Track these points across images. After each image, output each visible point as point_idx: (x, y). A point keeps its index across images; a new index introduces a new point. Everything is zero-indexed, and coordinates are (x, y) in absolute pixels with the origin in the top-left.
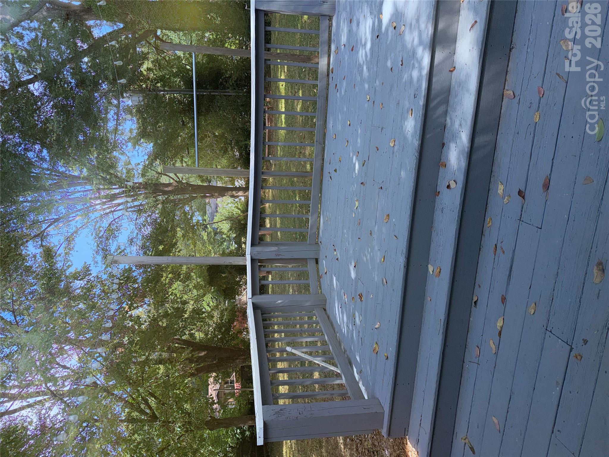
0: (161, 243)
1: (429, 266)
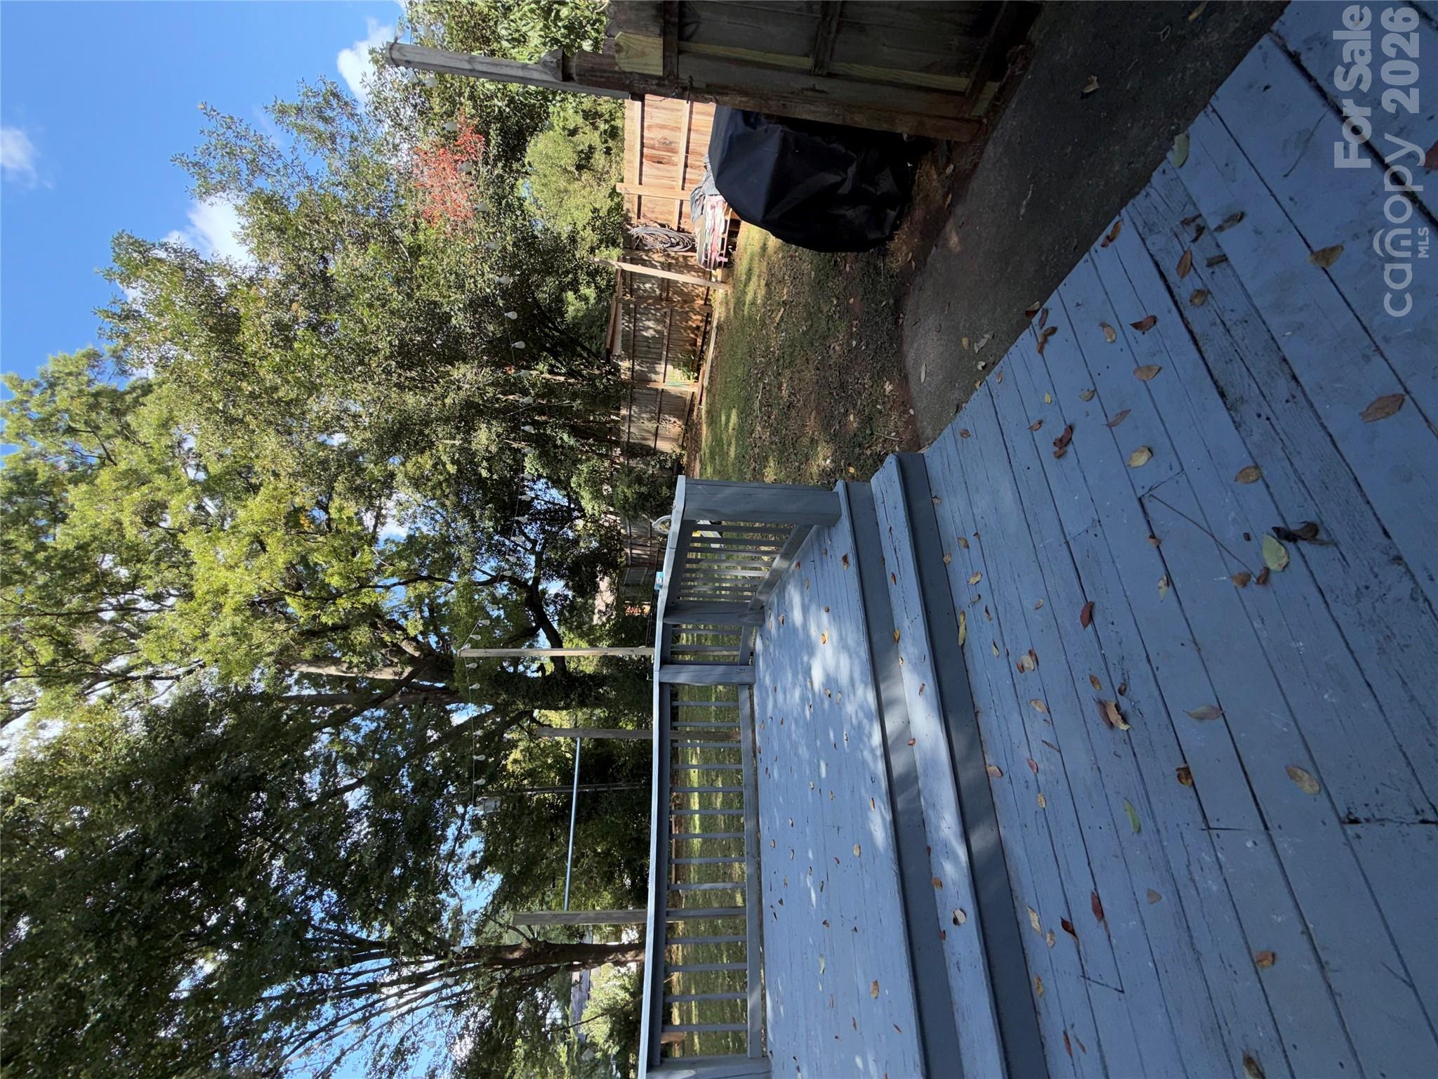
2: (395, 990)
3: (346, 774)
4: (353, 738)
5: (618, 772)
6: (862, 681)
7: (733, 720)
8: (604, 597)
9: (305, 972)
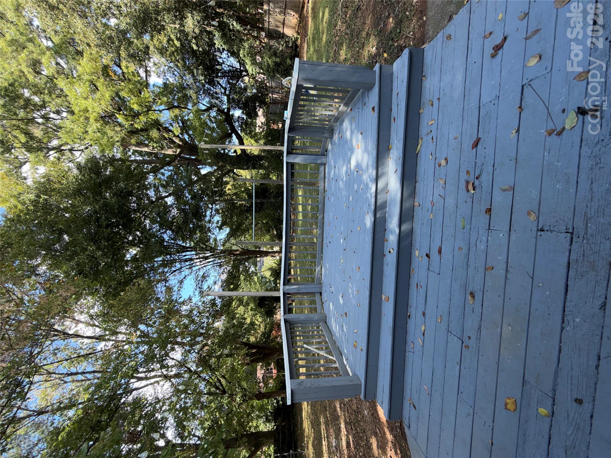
0: (232, 284)
1: (383, 295)
2: (198, 260)
3: (163, 191)
4: (162, 178)
5: (270, 195)
6: (372, 166)
7: (317, 178)
8: (261, 120)
9: (167, 254)
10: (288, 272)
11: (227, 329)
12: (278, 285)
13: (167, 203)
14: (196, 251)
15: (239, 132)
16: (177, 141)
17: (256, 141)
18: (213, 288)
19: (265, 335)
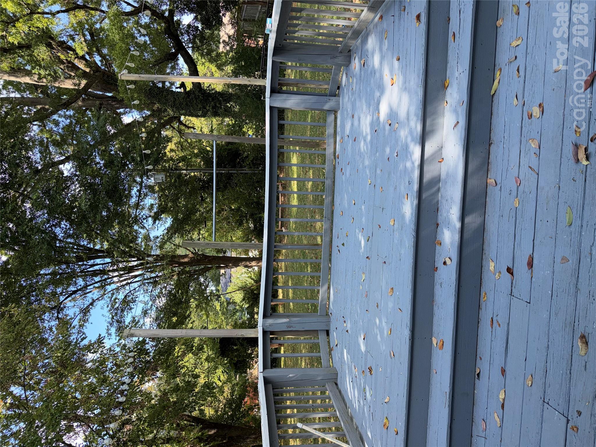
0: (175, 314)
1: (433, 338)
2: (116, 274)
3: (56, 153)
4: (55, 129)
5: (243, 161)
6: (415, 115)
7: (322, 134)
8: (227, 31)
9: (60, 263)
10: (272, 294)
11: (165, 394)
12: (256, 316)
13: (62, 173)
14: (113, 257)
15: (190, 51)
16: (81, 65)
17: (220, 67)
18: (141, 322)
19: (231, 405)
